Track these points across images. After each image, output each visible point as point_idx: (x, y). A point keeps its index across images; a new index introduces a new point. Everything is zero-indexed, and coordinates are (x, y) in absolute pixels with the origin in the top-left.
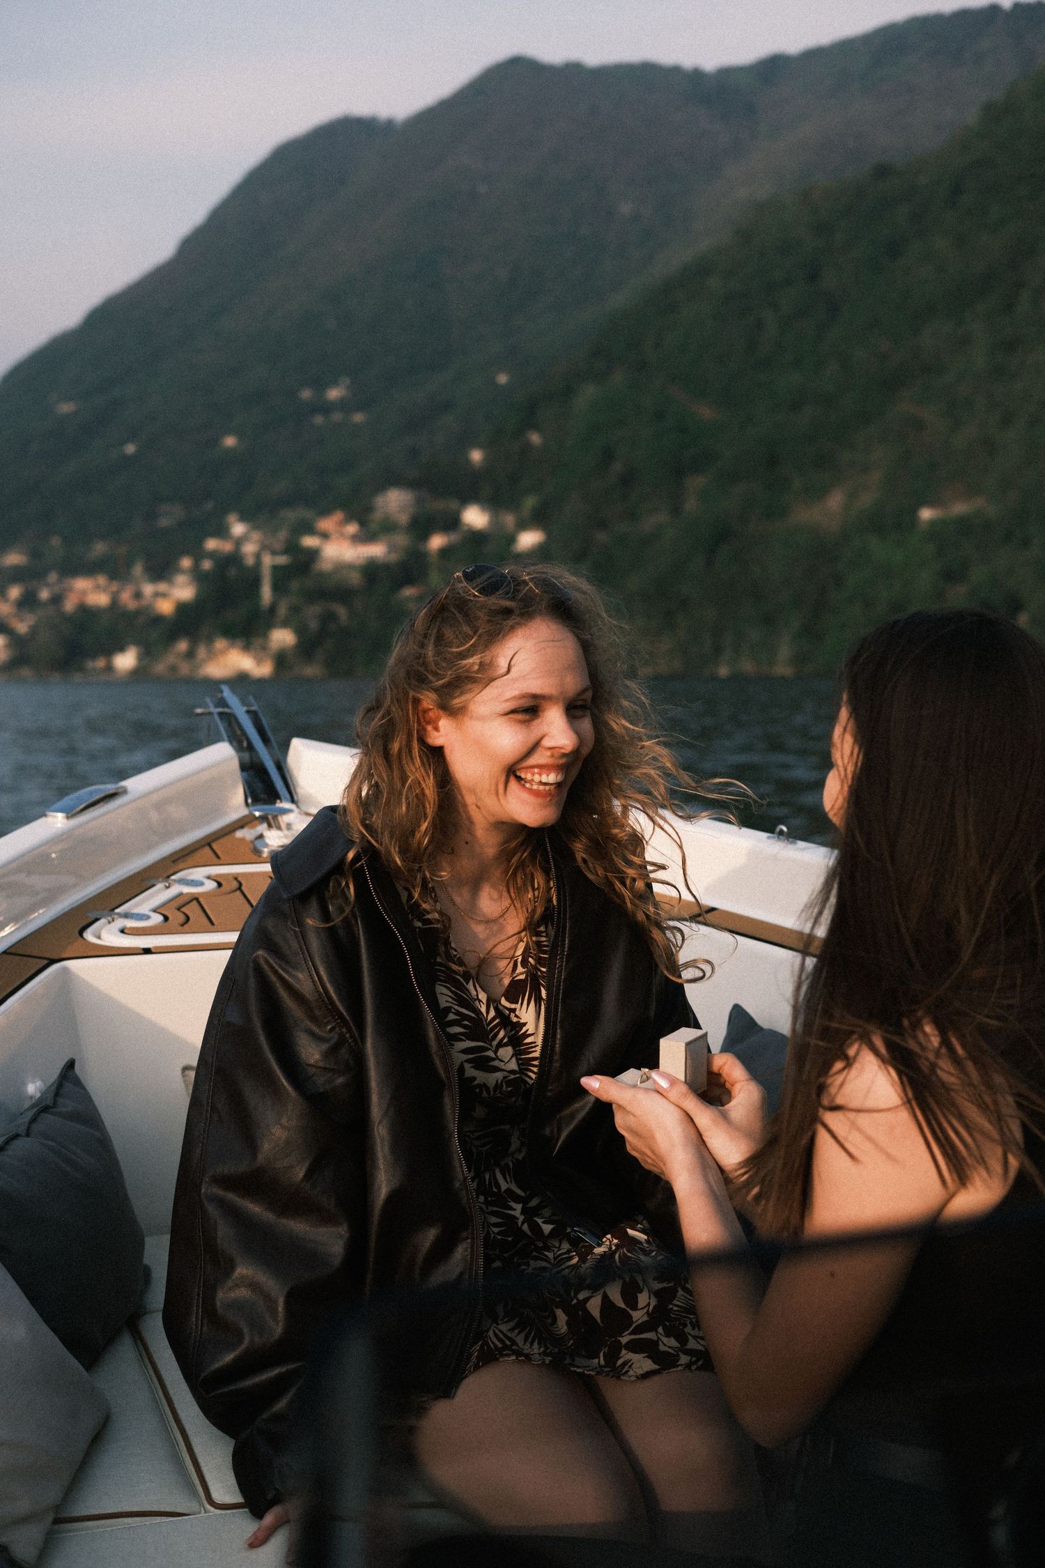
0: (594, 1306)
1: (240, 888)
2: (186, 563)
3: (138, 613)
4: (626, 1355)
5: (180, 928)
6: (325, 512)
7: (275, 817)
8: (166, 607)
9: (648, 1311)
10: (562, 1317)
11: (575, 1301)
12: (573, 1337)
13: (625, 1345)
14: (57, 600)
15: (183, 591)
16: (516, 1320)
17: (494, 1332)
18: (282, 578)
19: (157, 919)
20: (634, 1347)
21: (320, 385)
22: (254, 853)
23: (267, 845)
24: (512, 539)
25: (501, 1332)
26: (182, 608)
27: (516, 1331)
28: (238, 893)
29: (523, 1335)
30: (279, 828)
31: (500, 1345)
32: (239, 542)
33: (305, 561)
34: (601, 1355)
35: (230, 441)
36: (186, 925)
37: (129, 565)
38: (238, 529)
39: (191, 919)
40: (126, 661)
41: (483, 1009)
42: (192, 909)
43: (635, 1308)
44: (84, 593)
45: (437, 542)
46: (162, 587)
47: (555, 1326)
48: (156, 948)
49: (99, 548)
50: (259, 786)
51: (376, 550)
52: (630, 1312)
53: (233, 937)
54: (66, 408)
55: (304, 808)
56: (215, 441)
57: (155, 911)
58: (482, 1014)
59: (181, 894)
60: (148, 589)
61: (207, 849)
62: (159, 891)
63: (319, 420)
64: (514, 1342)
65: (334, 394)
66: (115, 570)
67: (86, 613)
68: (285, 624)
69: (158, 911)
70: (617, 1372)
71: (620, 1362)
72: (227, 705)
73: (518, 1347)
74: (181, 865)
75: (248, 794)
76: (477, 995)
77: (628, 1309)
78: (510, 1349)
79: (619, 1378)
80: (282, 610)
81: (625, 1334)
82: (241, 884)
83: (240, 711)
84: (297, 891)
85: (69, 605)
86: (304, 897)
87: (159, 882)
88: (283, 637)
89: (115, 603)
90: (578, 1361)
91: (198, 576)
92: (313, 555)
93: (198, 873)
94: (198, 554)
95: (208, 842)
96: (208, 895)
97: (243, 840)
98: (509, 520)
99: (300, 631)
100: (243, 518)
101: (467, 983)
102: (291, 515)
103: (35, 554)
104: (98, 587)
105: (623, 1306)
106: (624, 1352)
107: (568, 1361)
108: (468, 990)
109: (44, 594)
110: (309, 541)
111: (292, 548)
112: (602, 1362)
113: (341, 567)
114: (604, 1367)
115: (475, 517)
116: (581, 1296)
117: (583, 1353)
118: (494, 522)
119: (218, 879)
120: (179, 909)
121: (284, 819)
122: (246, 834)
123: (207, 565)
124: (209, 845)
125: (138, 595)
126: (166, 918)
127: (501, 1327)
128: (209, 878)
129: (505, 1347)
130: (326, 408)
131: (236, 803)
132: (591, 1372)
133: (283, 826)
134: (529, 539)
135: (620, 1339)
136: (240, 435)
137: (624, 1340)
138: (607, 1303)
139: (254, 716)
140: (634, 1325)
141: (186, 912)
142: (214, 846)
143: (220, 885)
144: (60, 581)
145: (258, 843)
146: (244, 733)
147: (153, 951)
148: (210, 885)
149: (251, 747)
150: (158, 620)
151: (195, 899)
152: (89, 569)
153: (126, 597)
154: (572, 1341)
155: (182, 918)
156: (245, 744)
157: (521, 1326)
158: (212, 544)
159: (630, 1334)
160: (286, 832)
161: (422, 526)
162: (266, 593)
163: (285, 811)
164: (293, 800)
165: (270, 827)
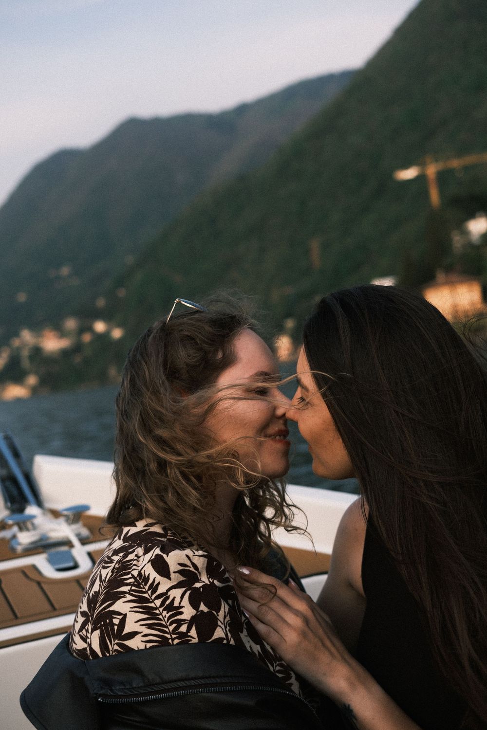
7: (24, 522)
23: (19, 544)
30: (28, 529)
50: (15, 492)
55: (46, 506)
97: (3, 540)
121: (31, 522)
122: (4, 534)
133: (30, 527)
139: (8, 439)
145: (13, 543)
146: (2, 455)
149: (7, 463)
160: (33, 532)
163: (33, 517)
164: (39, 503)
165: (21, 529)
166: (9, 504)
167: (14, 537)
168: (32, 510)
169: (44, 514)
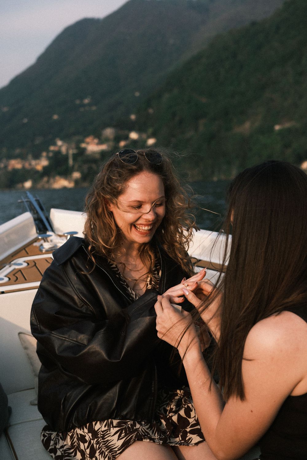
0: (175, 418)
1: (35, 265)
2: (44, 154)
3: (31, 170)
4: (189, 436)
5: (15, 283)
6: (87, 136)
7: (46, 238)
8: (39, 168)
9: (195, 419)
10: (164, 423)
11: (168, 417)
12: (168, 431)
13: (189, 432)
14: (6, 167)
15: (44, 162)
16: (149, 425)
17: (141, 429)
18: (75, 157)
19: (6, 279)
20: (192, 432)
21: (82, 99)
22: (40, 251)
23: (44, 248)
24: (145, 142)
25: (143, 429)
26: (45, 168)
27: (149, 429)
28: (35, 267)
29: (151, 431)
30: (48, 242)
31: (143, 434)
32: (60, 147)
33: (82, 151)
34: (180, 436)
35: (55, 117)
36: (17, 281)
37: (27, 155)
38: (60, 143)
39: (19, 278)
40: (28, 184)
41: (134, 297)
42: (19, 275)
43: (190, 418)
44: (14, 165)
45: (122, 144)
46: (37, 161)
47: (161, 426)
48: (6, 291)
49: (18, 151)
50: (41, 226)
51: (104, 147)
52: (188, 419)
53: (38, 284)
54: (5, 109)
55: (57, 233)
56: (51, 117)
57: (6, 276)
58: (134, 298)
59: (15, 269)
60: (33, 162)
61: (24, 251)
62: (8, 268)
63: (82, 109)
64: (149, 434)
65: (86, 101)
66: (22, 157)
67: (15, 171)
68: (77, 171)
69: (8, 276)
70: (187, 443)
71: (187, 439)
72: (28, 198)
73: (150, 435)
74: (13, 258)
75: (37, 229)
76: (132, 292)
77: (187, 418)
78: (147, 436)
79: (188, 445)
80: (76, 167)
81: (188, 427)
82: (35, 263)
83: (33, 200)
84: (62, 262)
85: (10, 169)
86: (65, 264)
87: (7, 265)
88: (76, 175)
89: (23, 167)
90: (172, 440)
91: (48, 158)
92: (84, 150)
93: (21, 260)
94: (48, 151)
95: (24, 248)
96: (24, 269)
97: (36, 246)
98: (144, 136)
99: (82, 173)
100: (61, 139)
101: (128, 288)
102: (77, 138)
104: (18, 163)
105: (185, 417)
106: (188, 434)
107: (168, 441)
108: (128, 290)
109: (2, 166)
110: (83, 145)
111: (78, 147)
112: (181, 439)
113: (94, 153)
114: (181, 440)
115: (134, 136)
116: (170, 415)
117: (173, 436)
118: (140, 137)
119: (28, 262)
120: (14, 275)
121: (49, 239)
122: (36, 244)
123: (51, 154)
124: (25, 249)
125: (30, 164)
126: (10, 279)
127: (143, 427)
128: (25, 262)
129: (145, 435)
130: (84, 105)
131: (33, 233)
132: (177, 445)
133: (49, 241)
134: (151, 141)
135: (186, 429)
136: (59, 115)
137: (188, 430)
138: (180, 417)
139: (38, 201)
140: (191, 424)
141: (17, 276)
142: (27, 249)
143: (28, 264)
144: (6, 161)
145: (41, 247)
146: (35, 208)
147: (5, 292)
148: (25, 265)
149: (37, 212)
150: (37, 172)
151: (20, 270)
152: (15, 157)
153: (27, 165)
154: (168, 433)
155: (15, 278)
156: (35, 212)
157: (151, 427)
158: (52, 148)
159: (190, 427)
160: (51, 243)
161: (117, 139)
162: (71, 162)
163: (50, 236)
164: (53, 231)
165: (45, 241)
166: (38, 231)
167: (42, 245)
168: (49, 233)
169: (55, 235)
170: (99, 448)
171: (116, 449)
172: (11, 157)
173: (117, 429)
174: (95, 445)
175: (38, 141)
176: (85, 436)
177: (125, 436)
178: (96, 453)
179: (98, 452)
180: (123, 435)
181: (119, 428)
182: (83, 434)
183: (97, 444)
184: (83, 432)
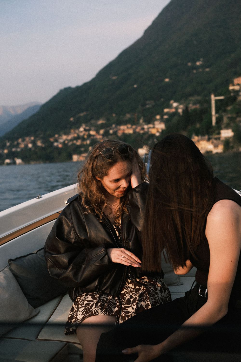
2: (158, 117)
3: (144, 134)
8: (154, 131)
14: (116, 133)
15: (160, 126)
21: (194, 61)
32: (176, 108)
35: (167, 80)
37: (138, 120)
38: (175, 105)
40: (143, 151)
44: (124, 130)
46: (151, 126)
49: (128, 116)
54: (114, 78)
56: (162, 81)
60: (146, 127)
63: (195, 71)
65: (198, 63)
66: (133, 122)
67: (126, 136)
85: (120, 133)
89: (135, 132)
94: (162, 114)
100: (175, 101)
103: (108, 120)
104: (128, 128)
109: (111, 132)
123: (166, 117)
125: (143, 129)
130: (197, 68)
136: (170, 78)
144: (116, 127)
152: (125, 123)
153: (138, 130)
158: (166, 110)
170: (76, 318)
171: (79, 320)
172: (120, 123)
173: (84, 308)
174: (75, 315)
175: (150, 104)
176: (74, 309)
177: (85, 314)
178: (73, 319)
179: (74, 319)
180: (84, 312)
181: (85, 308)
182: (74, 307)
183: (76, 315)
184: (75, 307)
